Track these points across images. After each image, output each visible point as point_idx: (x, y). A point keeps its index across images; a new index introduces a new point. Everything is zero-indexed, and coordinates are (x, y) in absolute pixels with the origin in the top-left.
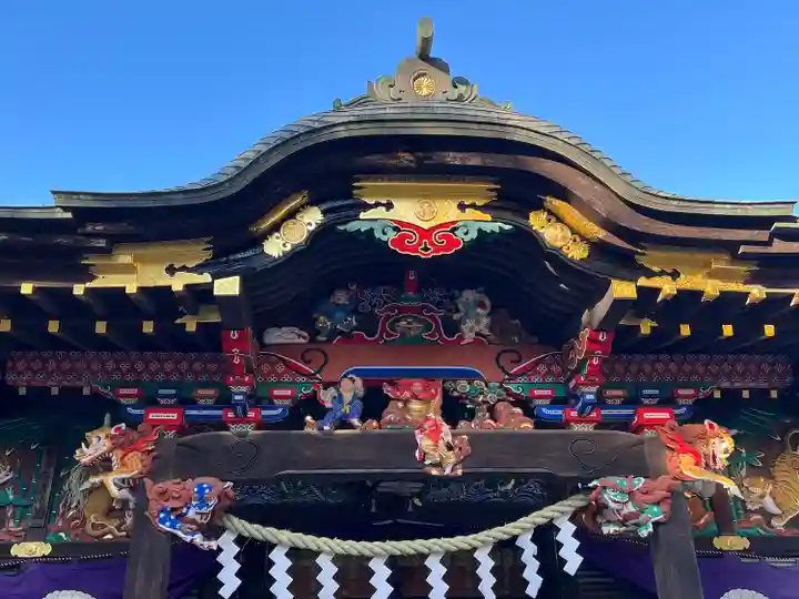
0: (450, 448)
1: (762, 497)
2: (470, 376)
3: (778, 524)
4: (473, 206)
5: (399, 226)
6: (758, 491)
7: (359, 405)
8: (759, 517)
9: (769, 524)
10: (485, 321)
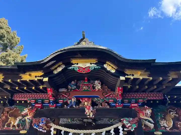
0: (92, 111)
1: (164, 123)
2: (97, 97)
3: (168, 129)
4: (93, 63)
5: (79, 67)
6: (163, 122)
7: (75, 103)
8: (164, 127)
9: (166, 129)
10: (100, 86)
